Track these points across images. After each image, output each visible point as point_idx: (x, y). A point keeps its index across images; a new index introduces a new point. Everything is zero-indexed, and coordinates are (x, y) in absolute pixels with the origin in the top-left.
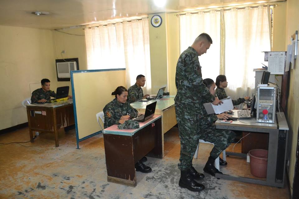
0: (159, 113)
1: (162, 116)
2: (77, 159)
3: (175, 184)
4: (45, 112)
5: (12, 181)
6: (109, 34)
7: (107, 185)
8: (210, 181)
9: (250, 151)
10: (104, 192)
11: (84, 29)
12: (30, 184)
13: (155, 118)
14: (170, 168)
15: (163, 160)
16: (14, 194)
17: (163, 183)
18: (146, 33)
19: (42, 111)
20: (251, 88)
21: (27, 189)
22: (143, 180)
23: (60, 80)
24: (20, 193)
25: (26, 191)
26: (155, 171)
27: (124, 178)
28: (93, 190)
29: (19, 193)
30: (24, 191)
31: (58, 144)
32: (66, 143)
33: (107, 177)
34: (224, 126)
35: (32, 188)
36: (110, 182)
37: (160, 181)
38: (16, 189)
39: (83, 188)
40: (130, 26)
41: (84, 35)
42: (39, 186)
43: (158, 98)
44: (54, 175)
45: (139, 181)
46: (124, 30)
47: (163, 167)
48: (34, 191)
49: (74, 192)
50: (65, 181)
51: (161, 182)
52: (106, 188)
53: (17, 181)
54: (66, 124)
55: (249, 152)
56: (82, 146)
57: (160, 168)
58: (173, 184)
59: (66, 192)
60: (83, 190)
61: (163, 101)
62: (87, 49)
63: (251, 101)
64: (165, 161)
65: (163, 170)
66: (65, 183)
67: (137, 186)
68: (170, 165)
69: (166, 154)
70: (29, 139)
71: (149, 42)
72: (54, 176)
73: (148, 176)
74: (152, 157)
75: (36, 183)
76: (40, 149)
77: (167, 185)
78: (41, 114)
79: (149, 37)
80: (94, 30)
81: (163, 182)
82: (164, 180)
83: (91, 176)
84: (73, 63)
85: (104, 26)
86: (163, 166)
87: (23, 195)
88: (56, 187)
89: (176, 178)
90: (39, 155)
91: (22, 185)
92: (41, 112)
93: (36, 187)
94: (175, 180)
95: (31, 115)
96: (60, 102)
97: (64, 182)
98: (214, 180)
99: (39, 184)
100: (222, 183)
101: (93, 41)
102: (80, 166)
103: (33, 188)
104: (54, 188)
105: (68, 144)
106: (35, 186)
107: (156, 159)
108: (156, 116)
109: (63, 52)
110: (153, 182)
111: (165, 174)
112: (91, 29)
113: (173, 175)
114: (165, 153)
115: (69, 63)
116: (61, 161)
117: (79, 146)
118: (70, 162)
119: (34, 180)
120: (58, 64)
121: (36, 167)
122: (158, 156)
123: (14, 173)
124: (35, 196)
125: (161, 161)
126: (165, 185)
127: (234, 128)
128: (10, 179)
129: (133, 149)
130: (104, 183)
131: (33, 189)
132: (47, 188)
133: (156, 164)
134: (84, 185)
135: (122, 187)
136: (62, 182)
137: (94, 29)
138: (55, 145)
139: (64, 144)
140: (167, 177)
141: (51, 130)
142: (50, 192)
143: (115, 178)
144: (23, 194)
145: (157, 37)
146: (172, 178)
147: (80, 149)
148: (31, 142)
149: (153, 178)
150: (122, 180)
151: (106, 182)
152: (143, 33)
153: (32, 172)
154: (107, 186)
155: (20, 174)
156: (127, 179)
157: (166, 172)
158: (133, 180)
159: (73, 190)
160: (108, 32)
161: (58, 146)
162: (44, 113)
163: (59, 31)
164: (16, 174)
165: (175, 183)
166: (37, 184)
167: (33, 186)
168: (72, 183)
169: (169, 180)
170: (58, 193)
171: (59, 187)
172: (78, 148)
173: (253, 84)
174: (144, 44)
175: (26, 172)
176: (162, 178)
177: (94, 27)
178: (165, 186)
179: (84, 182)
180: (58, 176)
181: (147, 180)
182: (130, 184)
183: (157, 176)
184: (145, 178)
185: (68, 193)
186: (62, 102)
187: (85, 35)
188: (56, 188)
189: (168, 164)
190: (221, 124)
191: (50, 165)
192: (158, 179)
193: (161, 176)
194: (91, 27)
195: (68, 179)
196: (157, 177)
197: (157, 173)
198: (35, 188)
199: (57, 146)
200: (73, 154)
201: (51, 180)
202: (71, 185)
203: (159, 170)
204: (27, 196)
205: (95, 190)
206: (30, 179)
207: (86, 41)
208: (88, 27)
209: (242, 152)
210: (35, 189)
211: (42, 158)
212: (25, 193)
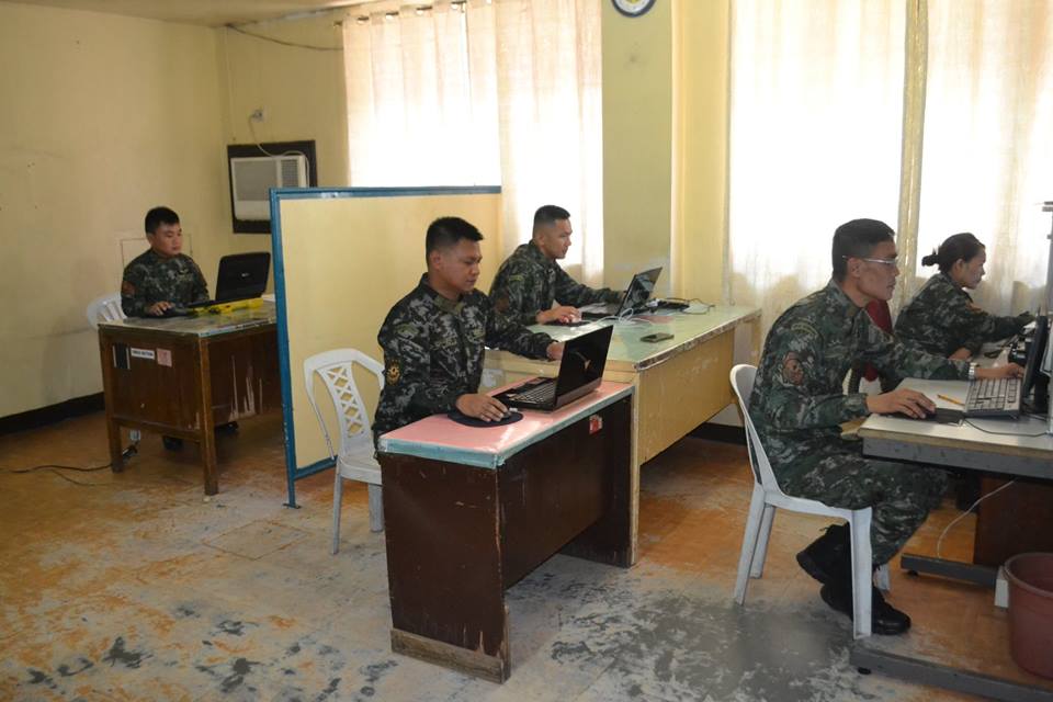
0: (622, 377)
1: (633, 388)
2: (283, 548)
3: (673, 682)
4: (169, 353)
5: (14, 627)
6: (437, 45)
7: (387, 666)
8: (826, 677)
9: (1014, 558)
10: (373, 697)
11: (340, 23)
12: (82, 643)
13: (606, 394)
14: (660, 611)
15: (632, 573)
16: (12, 678)
17: (623, 673)
18: (590, 39)
19: (159, 350)
20: (1030, 287)
21: (66, 663)
22: (540, 654)
23: (242, 226)
24: (39, 678)
25: (63, 671)
26: (596, 620)
27: (460, 644)
28: (326, 686)
29: (32, 678)
30: (54, 669)
31: (216, 483)
32: (250, 482)
33: (392, 633)
34: (899, 443)
35: (86, 657)
36: (403, 654)
37: (612, 666)
38: (25, 657)
39: (289, 672)
40: (525, 10)
41: (338, 49)
42: (119, 654)
43: (629, 313)
44: (180, 610)
45: (522, 660)
46: (499, 26)
47: (630, 606)
48: (96, 670)
49: (252, 689)
50: (223, 637)
51: (616, 670)
52: (381, 679)
53: (35, 625)
54: (252, 403)
55: (1008, 562)
56: (310, 496)
57: (616, 608)
58: (663, 683)
59: (218, 683)
60: (287, 680)
61: (650, 325)
62: (351, 106)
63: (1028, 340)
64: (639, 580)
65: (628, 615)
66: (220, 645)
67: (509, 682)
68: (660, 598)
69: (646, 550)
70: (107, 459)
71: (600, 81)
72: (179, 614)
73: (564, 640)
74: (587, 558)
75: (106, 640)
76: (144, 499)
77: (638, 682)
78: (155, 362)
79: (599, 57)
80: (378, 26)
81: (621, 670)
82: (626, 662)
83: (329, 624)
84: (295, 161)
85: (420, 12)
86: (631, 601)
87: (47, 687)
88: (181, 663)
89: (681, 658)
90: (136, 526)
91: (49, 645)
92: (152, 352)
93: (103, 657)
94: (674, 664)
95: (115, 364)
96: (233, 315)
97: (216, 643)
98: (843, 675)
99: (120, 643)
100: (878, 693)
101: (374, 74)
102: (287, 580)
103: (91, 659)
104: (174, 663)
105: (256, 484)
106: (100, 652)
107: (601, 567)
108: (608, 390)
109: (258, 115)
110: (581, 668)
111: (635, 636)
112: (370, 22)
113: (671, 642)
114: (641, 546)
115: (279, 159)
116: (219, 553)
117: (296, 494)
118: (252, 559)
119: (99, 624)
120: (236, 163)
121: (115, 574)
122: (612, 557)
123: (29, 591)
124: (94, 691)
125: (621, 578)
126: (630, 681)
127: (943, 455)
128: (11, 617)
129: (497, 524)
130: (380, 658)
131: (89, 665)
132: (145, 661)
133: (601, 590)
134: (293, 662)
135: (448, 678)
136: (212, 640)
137: (382, 23)
138: (202, 488)
139: (238, 486)
140: (643, 647)
141: (190, 427)
142: (157, 679)
143: (422, 640)
144: (49, 681)
145: (633, 59)
146: (662, 652)
147: (299, 507)
148: (114, 470)
149: (583, 648)
150: (452, 649)
151: (387, 654)
152: (579, 41)
153: (99, 593)
154: (387, 671)
155: (50, 599)
156: (472, 646)
157: (639, 628)
158: (494, 655)
159: (248, 679)
160: (436, 38)
161: (216, 492)
162: (165, 358)
163: (243, 32)
164: (37, 597)
165: (674, 677)
166: (111, 644)
167: (93, 650)
168: (247, 649)
169: (650, 661)
170: (185, 689)
171: (193, 660)
172: (292, 504)
173: (1037, 268)
174: (581, 86)
175: (76, 592)
176: (621, 652)
177: (378, 14)
178: (629, 688)
179: (296, 649)
180: (198, 616)
181: (554, 657)
182: (483, 669)
183: (601, 641)
184: (549, 647)
185: (225, 691)
186: (238, 315)
187: (342, 49)
188: (181, 667)
189: (650, 593)
190: (887, 436)
191: (173, 566)
192: (604, 654)
193: (616, 641)
194: (366, 14)
195: (236, 630)
196: (601, 644)
197: (603, 627)
198: (97, 658)
199: (211, 490)
200: (271, 527)
201: (168, 631)
202: (240, 655)
203: (610, 615)
204: (63, 693)
205: (335, 683)
206: (84, 620)
207: (347, 73)
208: (355, 13)
209: (977, 560)
210: (98, 665)
211: (144, 537)
212: (57, 678)
